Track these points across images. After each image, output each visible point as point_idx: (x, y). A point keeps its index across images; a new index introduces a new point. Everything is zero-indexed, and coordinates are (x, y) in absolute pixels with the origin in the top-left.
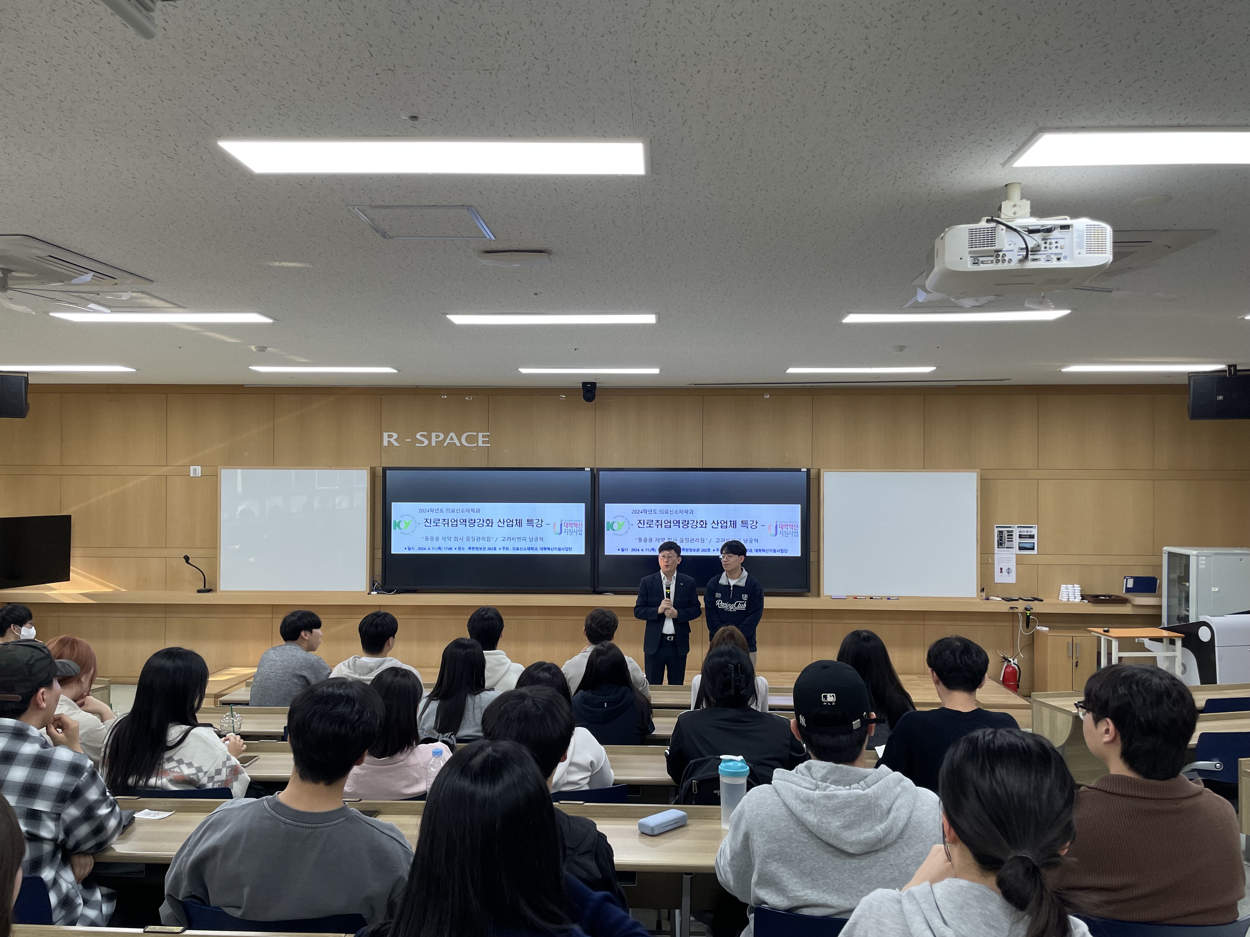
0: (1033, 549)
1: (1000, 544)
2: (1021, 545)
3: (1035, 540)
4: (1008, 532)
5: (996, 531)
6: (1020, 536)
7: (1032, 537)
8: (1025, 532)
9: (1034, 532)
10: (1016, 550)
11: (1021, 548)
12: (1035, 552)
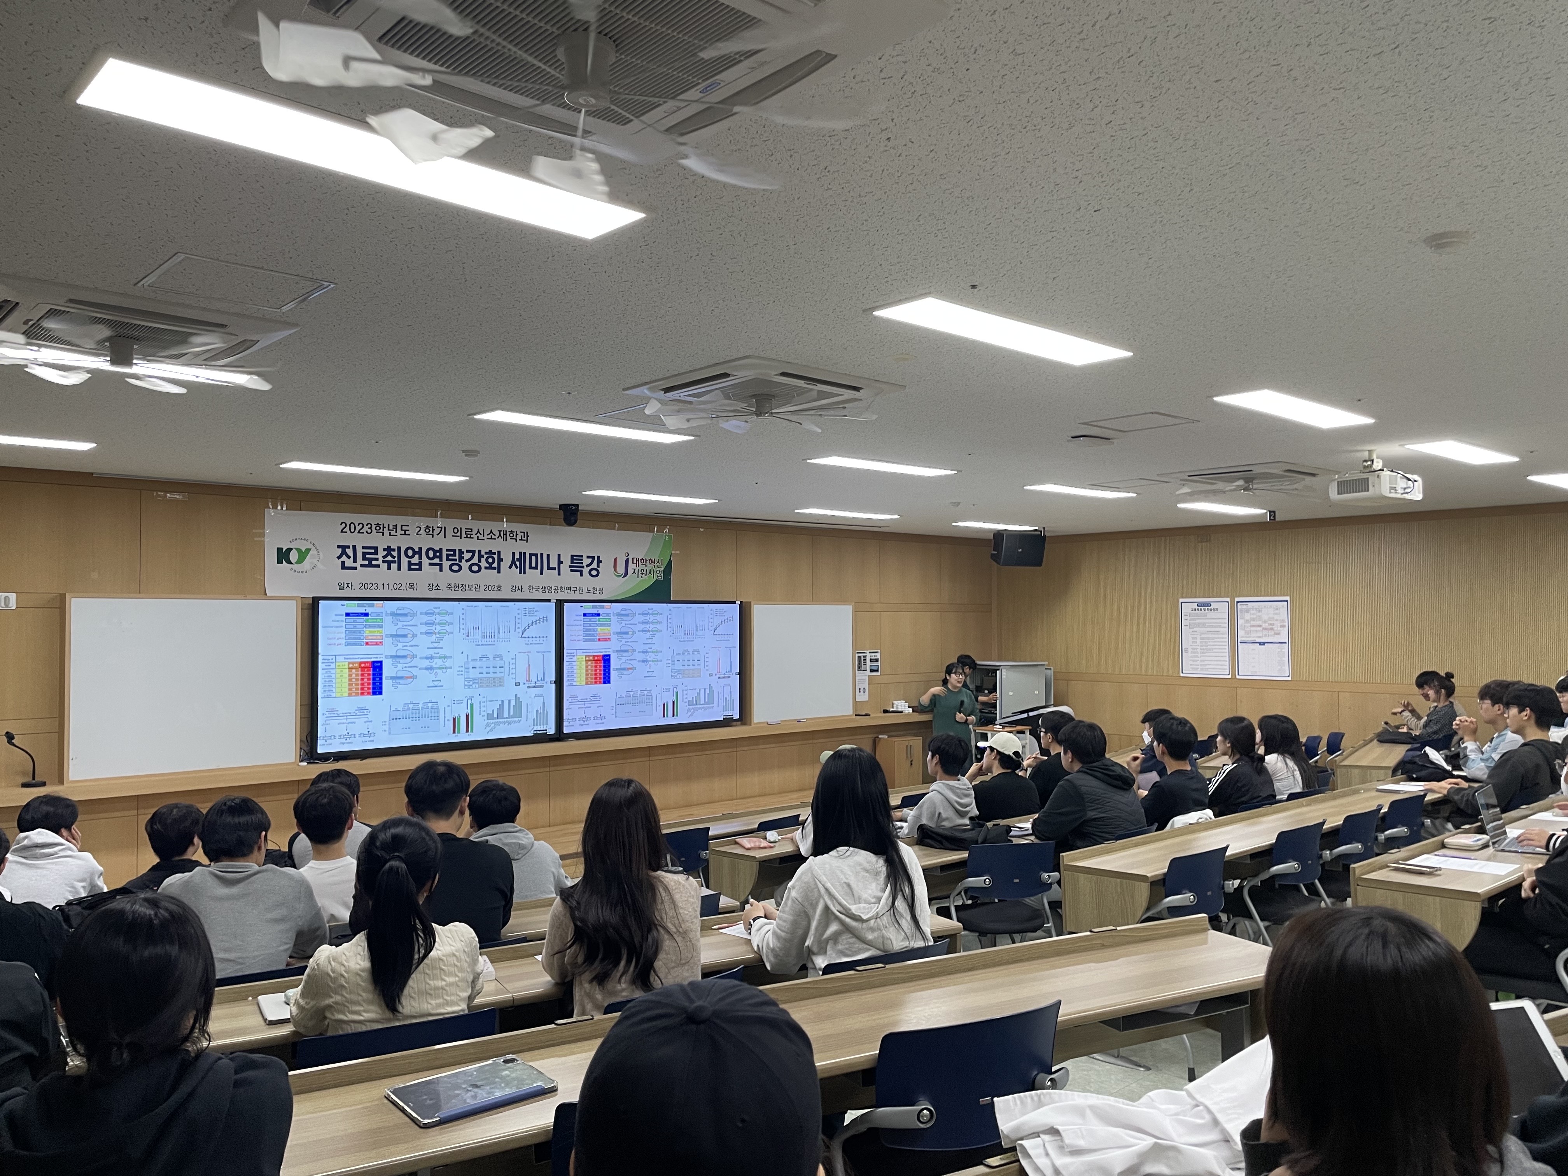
0: (877, 671)
1: (859, 668)
2: (873, 668)
3: (879, 663)
4: (864, 657)
5: (857, 655)
6: (871, 660)
7: (877, 660)
8: (874, 657)
9: (878, 656)
10: (868, 672)
11: (872, 671)
12: (879, 673)
